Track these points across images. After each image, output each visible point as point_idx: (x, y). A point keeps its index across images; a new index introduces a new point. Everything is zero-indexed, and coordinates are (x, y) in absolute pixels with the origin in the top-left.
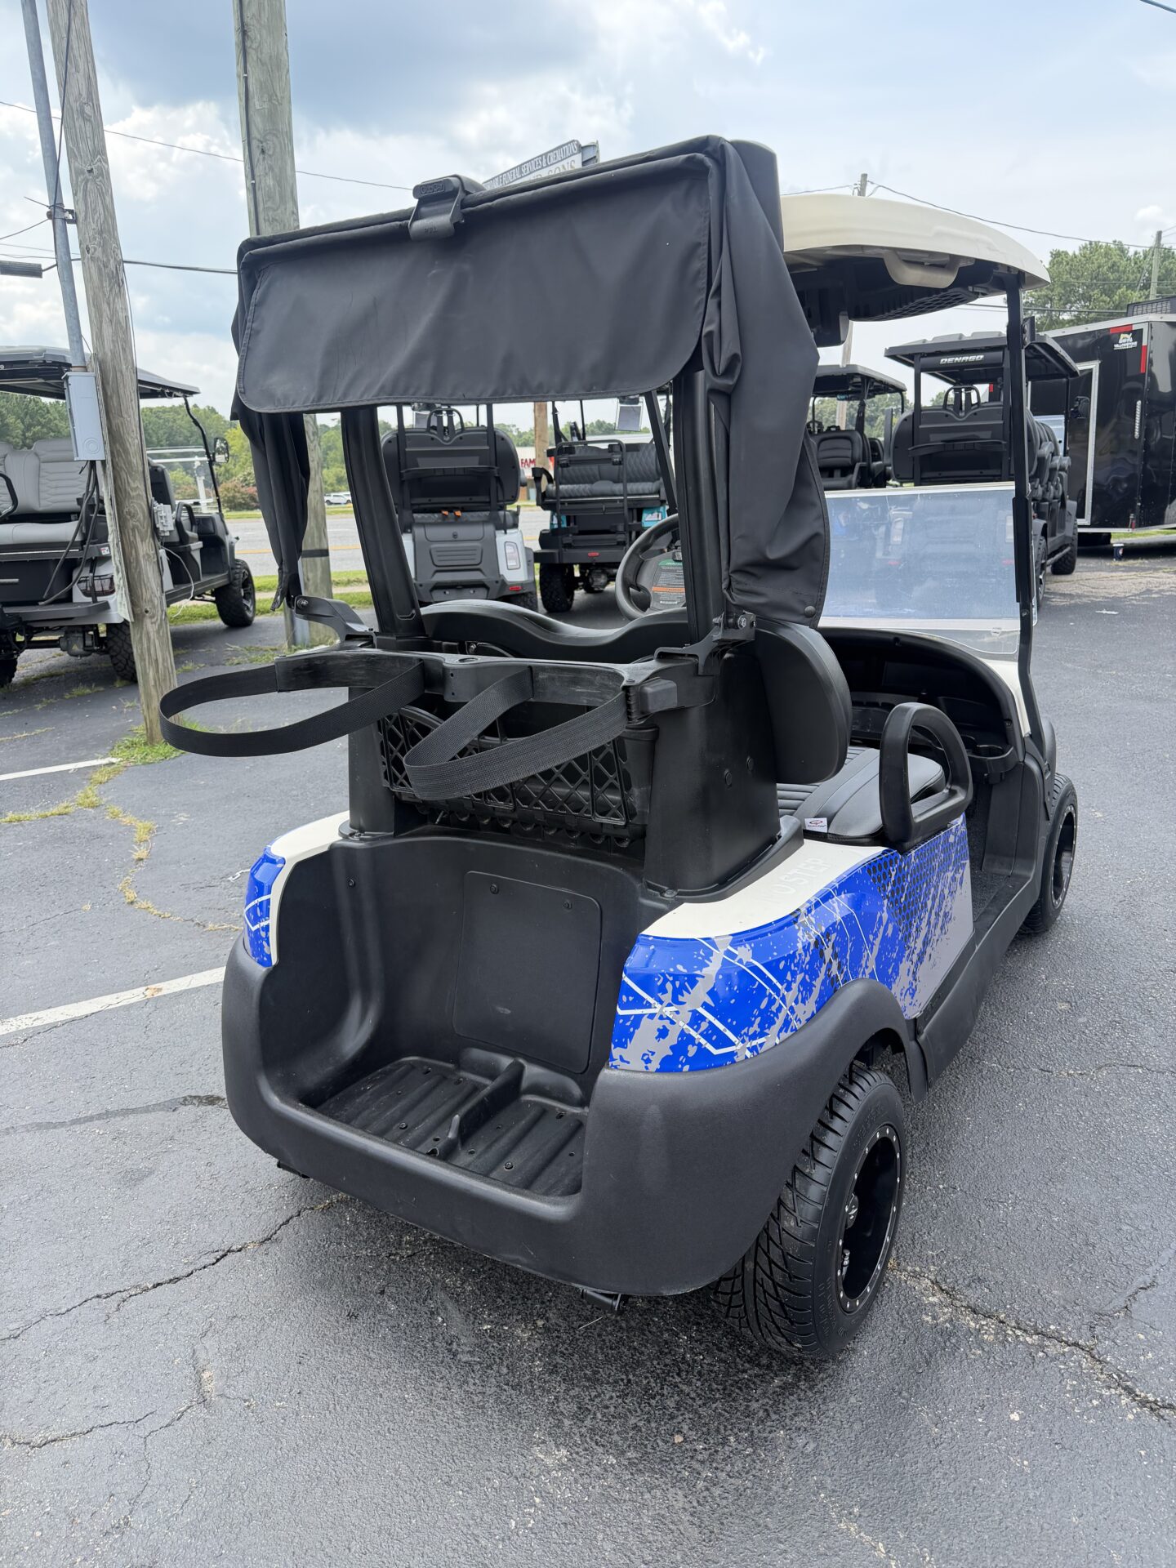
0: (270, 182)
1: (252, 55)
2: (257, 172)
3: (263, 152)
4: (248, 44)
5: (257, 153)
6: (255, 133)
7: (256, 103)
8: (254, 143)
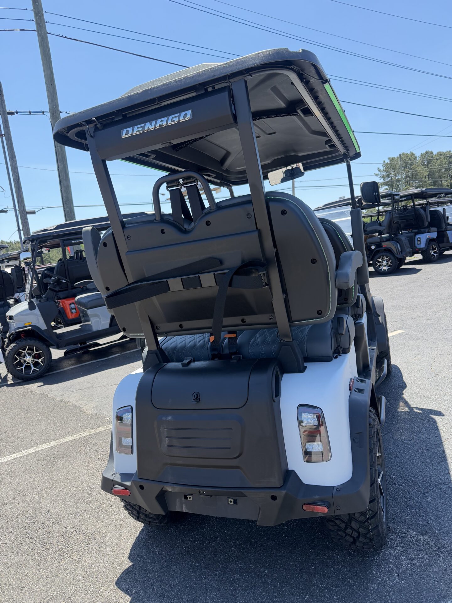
0: (68, 209)
1: (62, 186)
2: (65, 208)
3: (66, 204)
4: (61, 184)
5: (65, 204)
6: (64, 200)
7: (64, 195)
8: (64, 202)
